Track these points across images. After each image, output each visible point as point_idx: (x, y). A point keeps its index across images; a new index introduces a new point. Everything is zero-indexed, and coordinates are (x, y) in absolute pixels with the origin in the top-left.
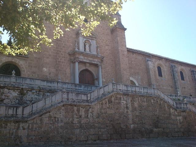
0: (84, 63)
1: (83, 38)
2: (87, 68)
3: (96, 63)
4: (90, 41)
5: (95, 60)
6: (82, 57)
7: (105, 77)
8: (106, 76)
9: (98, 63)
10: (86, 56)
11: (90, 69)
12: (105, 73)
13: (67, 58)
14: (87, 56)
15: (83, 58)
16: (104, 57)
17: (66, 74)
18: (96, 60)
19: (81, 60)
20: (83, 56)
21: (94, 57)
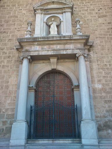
0: (46, 58)
1: (43, 15)
2: (54, 67)
3: (69, 52)
4: (60, 16)
5: (67, 46)
6: (38, 48)
7: (101, 78)
8: (104, 77)
9: (76, 52)
10: (44, 44)
11: (60, 68)
12: (101, 70)
13: (14, 56)
14: (47, 43)
15: (40, 49)
16: (88, 37)
17: (7, 87)
18: (72, 46)
19: (36, 54)
20: (38, 45)
21: (65, 42)
